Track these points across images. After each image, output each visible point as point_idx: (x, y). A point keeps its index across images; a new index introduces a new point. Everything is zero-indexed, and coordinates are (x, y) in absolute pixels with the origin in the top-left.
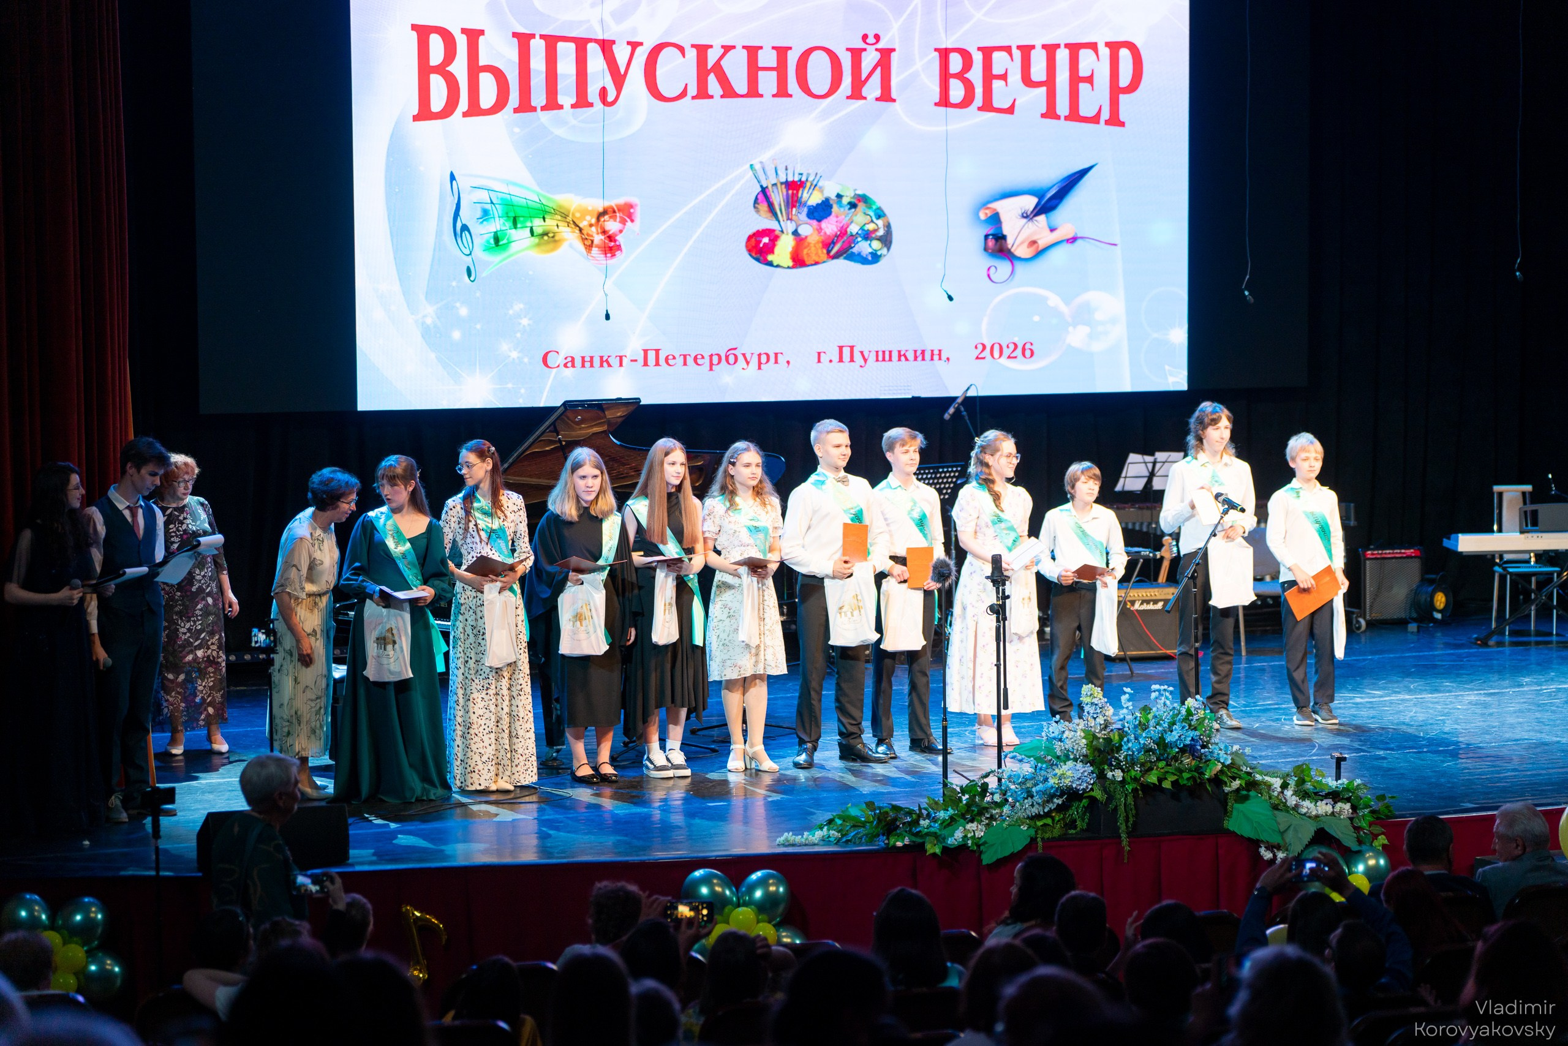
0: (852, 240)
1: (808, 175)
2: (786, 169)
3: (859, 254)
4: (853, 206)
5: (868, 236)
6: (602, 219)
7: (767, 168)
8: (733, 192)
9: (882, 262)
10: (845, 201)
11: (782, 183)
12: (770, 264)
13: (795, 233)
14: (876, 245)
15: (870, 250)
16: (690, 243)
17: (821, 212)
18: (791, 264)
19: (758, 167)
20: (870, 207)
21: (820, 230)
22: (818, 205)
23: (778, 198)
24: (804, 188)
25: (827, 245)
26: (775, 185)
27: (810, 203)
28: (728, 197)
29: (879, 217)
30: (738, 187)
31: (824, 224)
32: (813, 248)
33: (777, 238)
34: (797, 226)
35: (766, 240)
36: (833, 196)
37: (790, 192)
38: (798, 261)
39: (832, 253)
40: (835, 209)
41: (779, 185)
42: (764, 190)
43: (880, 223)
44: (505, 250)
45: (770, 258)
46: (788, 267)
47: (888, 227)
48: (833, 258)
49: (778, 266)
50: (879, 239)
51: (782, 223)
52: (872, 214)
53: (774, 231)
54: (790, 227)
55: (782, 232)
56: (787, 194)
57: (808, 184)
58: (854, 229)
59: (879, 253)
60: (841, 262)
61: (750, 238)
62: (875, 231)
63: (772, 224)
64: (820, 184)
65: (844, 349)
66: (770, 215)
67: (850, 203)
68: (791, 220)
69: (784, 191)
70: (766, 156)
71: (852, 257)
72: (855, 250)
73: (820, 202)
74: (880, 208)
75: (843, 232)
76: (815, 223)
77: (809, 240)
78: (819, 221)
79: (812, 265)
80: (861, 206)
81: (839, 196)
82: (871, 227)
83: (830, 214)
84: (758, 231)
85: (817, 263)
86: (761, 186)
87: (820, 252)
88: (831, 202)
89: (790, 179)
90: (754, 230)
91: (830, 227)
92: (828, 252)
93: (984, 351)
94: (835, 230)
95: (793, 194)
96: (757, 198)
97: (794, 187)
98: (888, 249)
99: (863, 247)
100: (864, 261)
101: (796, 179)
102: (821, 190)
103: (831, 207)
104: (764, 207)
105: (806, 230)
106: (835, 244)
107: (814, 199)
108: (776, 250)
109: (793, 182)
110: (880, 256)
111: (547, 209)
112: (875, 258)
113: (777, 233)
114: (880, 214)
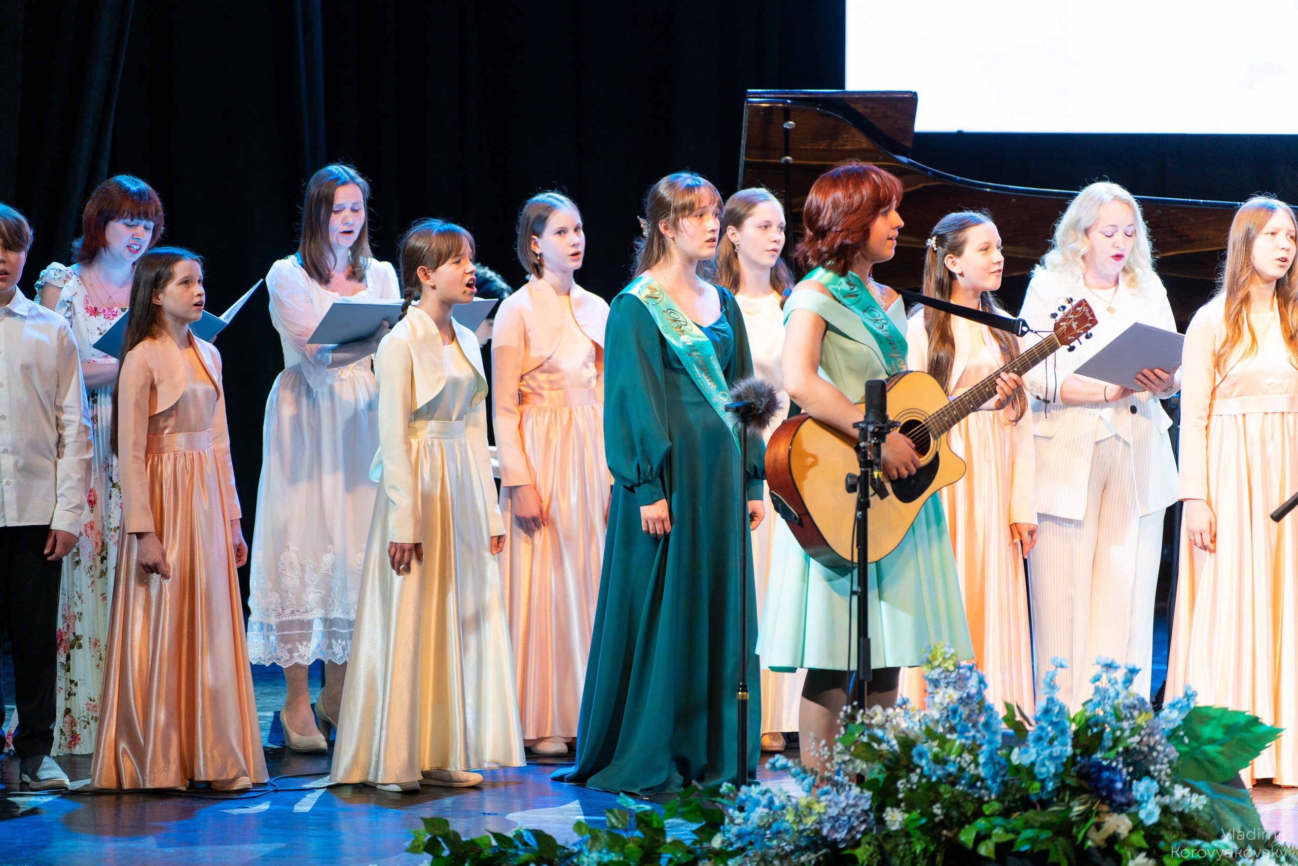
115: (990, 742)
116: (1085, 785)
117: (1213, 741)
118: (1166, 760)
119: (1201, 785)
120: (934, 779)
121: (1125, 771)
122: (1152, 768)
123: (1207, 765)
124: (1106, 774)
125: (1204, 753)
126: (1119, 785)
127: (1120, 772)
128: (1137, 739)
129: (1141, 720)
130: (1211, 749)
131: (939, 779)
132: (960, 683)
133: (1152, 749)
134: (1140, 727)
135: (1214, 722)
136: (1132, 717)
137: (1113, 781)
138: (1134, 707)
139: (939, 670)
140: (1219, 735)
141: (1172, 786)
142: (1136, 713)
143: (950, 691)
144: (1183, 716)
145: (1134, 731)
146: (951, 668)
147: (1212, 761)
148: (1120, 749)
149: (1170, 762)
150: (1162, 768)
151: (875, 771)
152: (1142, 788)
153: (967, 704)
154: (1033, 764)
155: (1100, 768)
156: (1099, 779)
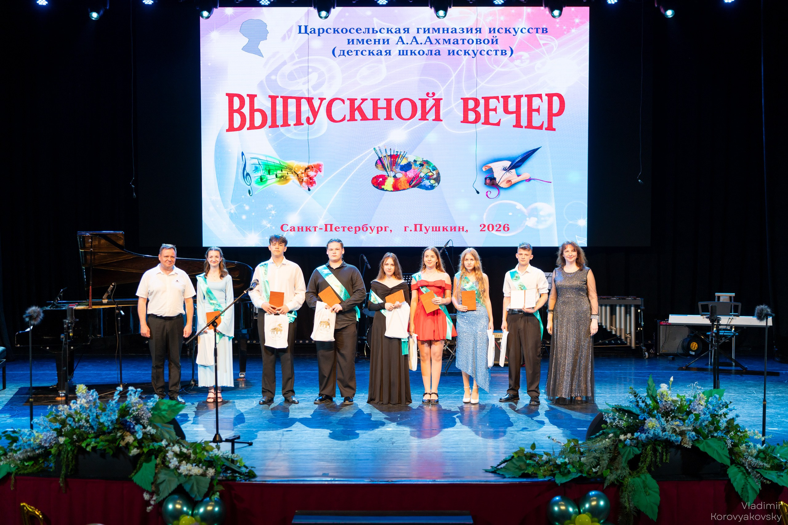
0: (421, 179)
1: (401, 152)
2: (391, 150)
3: (425, 185)
4: (422, 165)
5: (429, 178)
6: (307, 171)
7: (381, 150)
8: (366, 159)
9: (435, 189)
10: (418, 163)
11: (388, 156)
12: (383, 189)
13: (395, 177)
14: (432, 182)
15: (430, 184)
16: (347, 180)
17: (407, 167)
18: (392, 189)
19: (377, 149)
20: (430, 166)
21: (406, 175)
22: (405, 164)
23: (386, 162)
24: (399, 158)
25: (410, 182)
26: (385, 156)
27: (401, 164)
28: (364, 161)
29: (434, 170)
30: (368, 157)
31: (408, 173)
32: (403, 183)
33: (386, 179)
34: (395, 174)
35: (381, 179)
36: (412, 161)
37: (392, 159)
38: (396, 188)
39: (412, 185)
40: (413, 166)
41: (387, 156)
42: (380, 159)
43: (434, 172)
44: (265, 183)
45: (383, 187)
46: (391, 191)
47: (438, 174)
48: (412, 187)
49: (386, 190)
50: (434, 179)
51: (388, 172)
52: (431, 169)
53: (385, 175)
54: (392, 174)
55: (389, 176)
56: (391, 160)
57: (401, 156)
58: (422, 175)
59: (434, 185)
60: (416, 189)
61: (373, 179)
62: (432, 176)
63: (384, 173)
64: (406, 156)
65: (417, 226)
66: (382, 169)
67: (420, 164)
68: (393, 171)
69: (389, 159)
70: (381, 145)
71: (421, 187)
72: (423, 184)
73: (406, 163)
74: (434, 166)
75: (417, 176)
76: (404, 172)
77: (401, 179)
78: (406, 172)
79: (402, 190)
80: (425, 165)
81: (415, 161)
82: (430, 174)
83: (411, 168)
84: (377, 176)
85: (404, 189)
86: (379, 157)
87: (406, 184)
88: (411, 164)
89: (392, 154)
90: (375, 175)
91: (411, 174)
92: (410, 185)
93: (483, 227)
94: (413, 175)
95: (393, 160)
96: (377, 162)
97: (394, 158)
98: (438, 184)
99: (427, 183)
100: (427, 188)
101: (395, 154)
102: (407, 158)
103: (411, 166)
104: (380, 166)
105: (399, 175)
106: (413, 181)
107: (404, 162)
108: (386, 184)
109: (394, 155)
110: (435, 186)
111: (284, 167)
112: (432, 187)
113: (386, 176)
114: (435, 169)
115: (92, 415)
116: (122, 427)
117: (164, 410)
118: (146, 418)
119: (158, 425)
120: (75, 427)
121: (133, 423)
122: (141, 421)
123: (162, 417)
124: (128, 423)
125: (162, 414)
126: (132, 426)
127: (132, 423)
128: (137, 413)
129: (139, 407)
130: (164, 413)
131: (77, 428)
132: (87, 397)
133: (142, 415)
134: (139, 409)
135: (165, 405)
136: (136, 406)
137: (130, 425)
138: (137, 403)
139: (81, 393)
140: (167, 408)
141: (147, 426)
142: (137, 405)
143: (83, 399)
144: (155, 404)
145: (137, 410)
146: (85, 392)
147: (164, 417)
148: (132, 416)
149: (148, 418)
150: (145, 421)
151: (58, 426)
152: (137, 427)
153: (89, 403)
154: (104, 421)
155: (126, 421)
156: (126, 425)
